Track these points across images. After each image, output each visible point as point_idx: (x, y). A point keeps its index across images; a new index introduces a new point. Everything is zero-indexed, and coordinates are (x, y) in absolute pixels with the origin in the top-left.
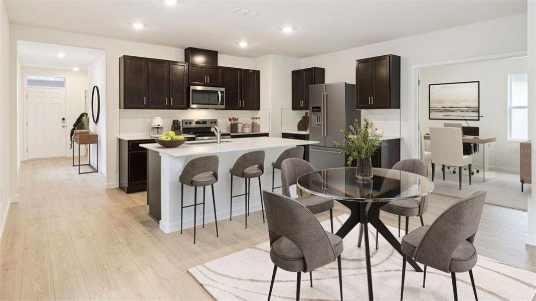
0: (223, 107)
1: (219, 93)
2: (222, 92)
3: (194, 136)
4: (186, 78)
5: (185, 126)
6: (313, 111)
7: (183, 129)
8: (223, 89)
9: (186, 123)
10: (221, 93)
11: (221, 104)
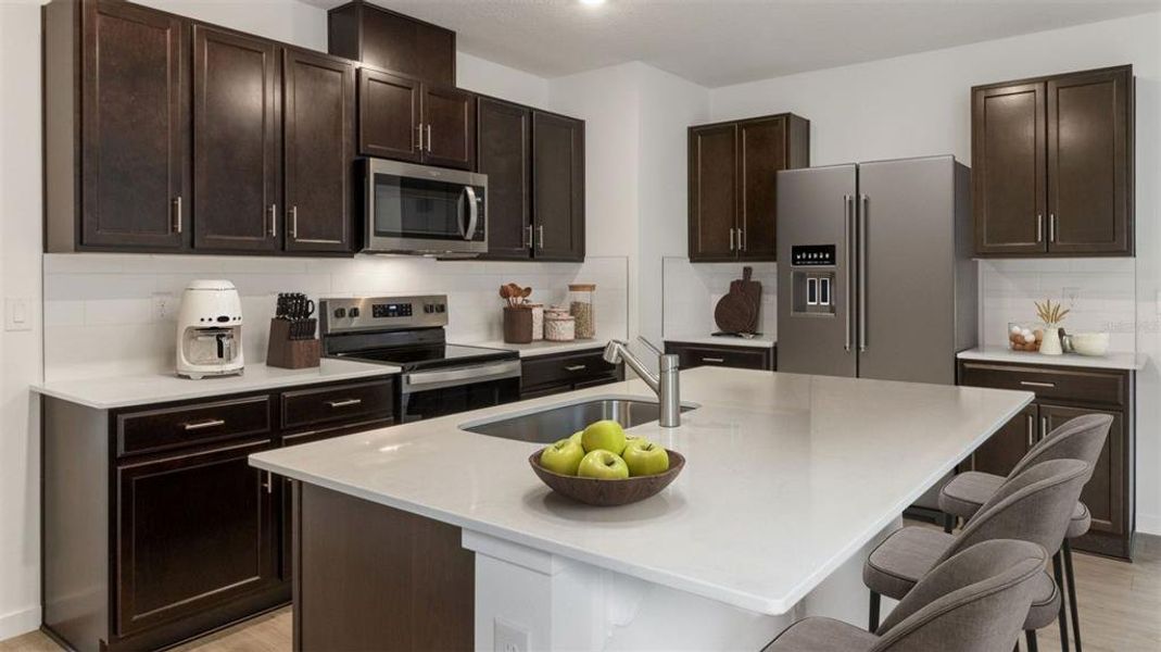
0: (484, 247)
1: (471, 192)
2: (479, 191)
3: (397, 369)
4: (347, 125)
5: (334, 325)
6: (795, 261)
7: (324, 335)
8: (483, 180)
9: (340, 313)
10: (477, 195)
11: (474, 239)
